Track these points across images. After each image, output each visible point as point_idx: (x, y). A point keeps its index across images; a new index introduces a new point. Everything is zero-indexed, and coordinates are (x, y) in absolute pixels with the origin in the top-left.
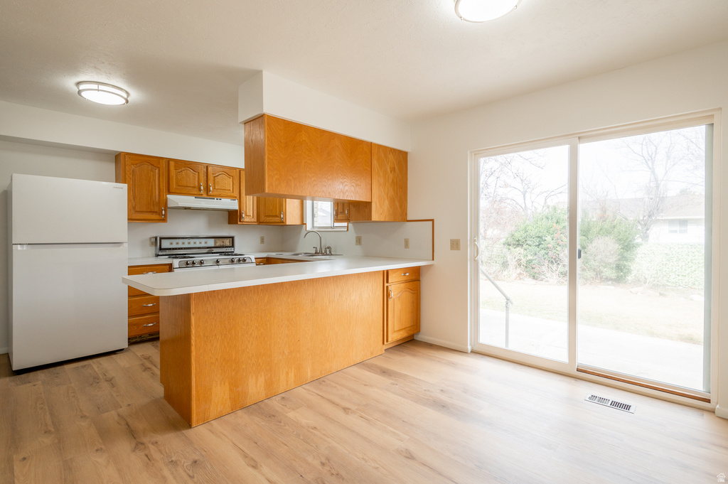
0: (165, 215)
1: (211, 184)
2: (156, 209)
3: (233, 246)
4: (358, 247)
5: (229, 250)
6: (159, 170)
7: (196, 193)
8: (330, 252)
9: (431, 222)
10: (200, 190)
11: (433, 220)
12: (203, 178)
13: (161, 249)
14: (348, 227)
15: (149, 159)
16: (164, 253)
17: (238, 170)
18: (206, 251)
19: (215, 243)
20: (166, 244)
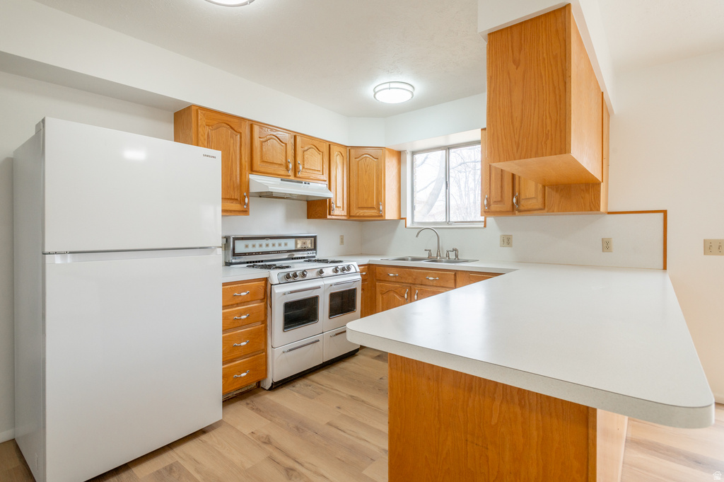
0: (248, 205)
1: (299, 160)
2: (237, 196)
3: (315, 249)
4: (507, 250)
5: (310, 254)
6: (241, 137)
7: (283, 173)
8: (457, 256)
9: (661, 215)
10: (287, 168)
11: (665, 212)
12: (291, 152)
13: (234, 254)
14: (485, 222)
15: (228, 119)
16: (238, 261)
17: (328, 144)
18: (286, 256)
19: (296, 244)
20: (240, 247)
